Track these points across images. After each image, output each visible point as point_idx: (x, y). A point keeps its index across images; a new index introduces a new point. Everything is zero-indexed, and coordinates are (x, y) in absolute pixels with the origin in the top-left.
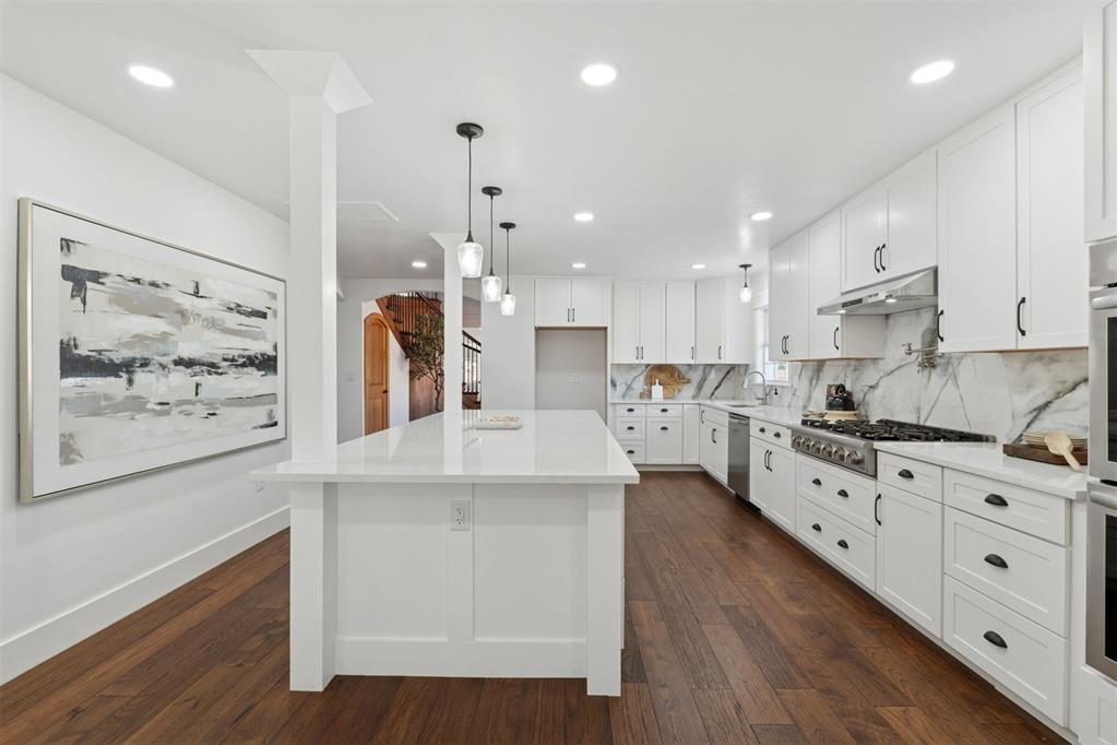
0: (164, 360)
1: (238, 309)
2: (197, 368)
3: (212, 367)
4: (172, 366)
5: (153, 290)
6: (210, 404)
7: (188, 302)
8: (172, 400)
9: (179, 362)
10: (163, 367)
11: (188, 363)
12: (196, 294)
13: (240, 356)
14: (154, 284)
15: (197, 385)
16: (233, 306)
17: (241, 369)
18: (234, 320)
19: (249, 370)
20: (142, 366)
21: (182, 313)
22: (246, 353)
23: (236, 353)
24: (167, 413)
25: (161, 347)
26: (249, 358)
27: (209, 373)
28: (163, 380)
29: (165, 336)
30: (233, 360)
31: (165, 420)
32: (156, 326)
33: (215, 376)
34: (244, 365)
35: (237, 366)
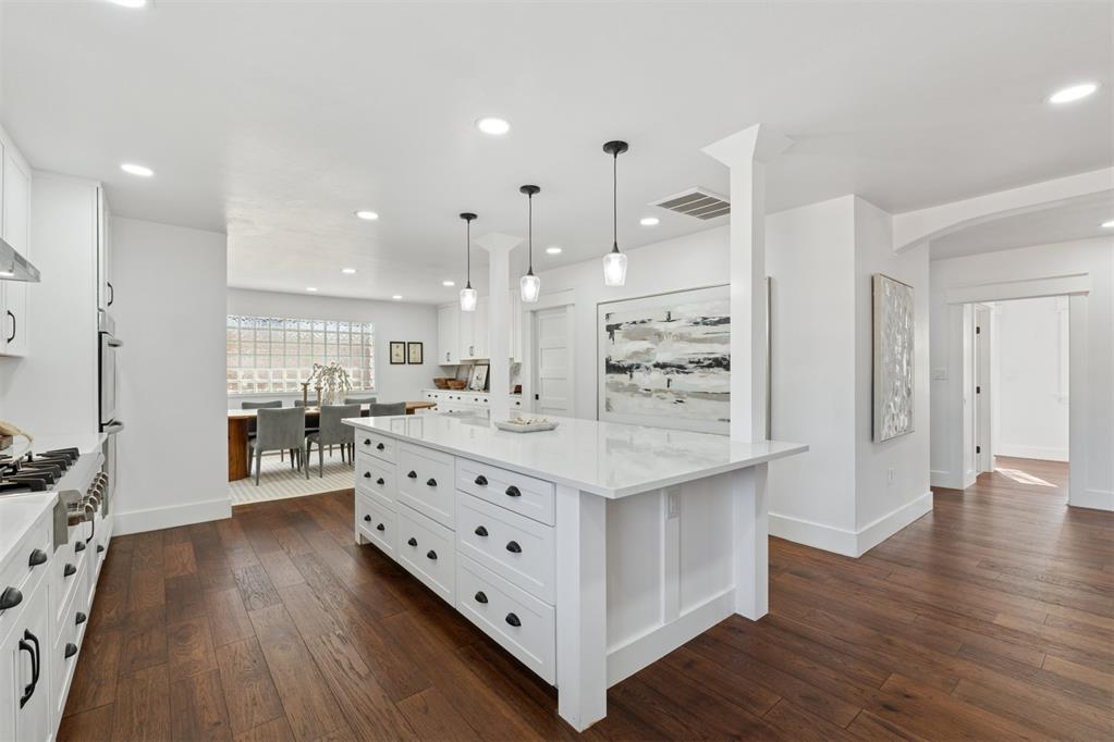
0: (648, 365)
1: (705, 322)
2: (668, 369)
3: (681, 368)
4: (652, 368)
5: (642, 325)
6: (678, 394)
7: (662, 327)
8: (652, 388)
9: (656, 366)
10: (647, 369)
11: (663, 366)
12: (669, 320)
13: (705, 359)
14: (643, 322)
15: (669, 380)
16: (699, 320)
17: (707, 370)
18: (700, 331)
19: (716, 370)
20: (638, 368)
21: (659, 335)
22: (712, 356)
23: (701, 357)
24: (650, 396)
25: (647, 358)
26: (716, 360)
27: (678, 372)
28: (647, 376)
29: (648, 351)
30: (699, 362)
31: (648, 400)
32: (645, 345)
33: (682, 375)
34: (709, 366)
35: (703, 367)
